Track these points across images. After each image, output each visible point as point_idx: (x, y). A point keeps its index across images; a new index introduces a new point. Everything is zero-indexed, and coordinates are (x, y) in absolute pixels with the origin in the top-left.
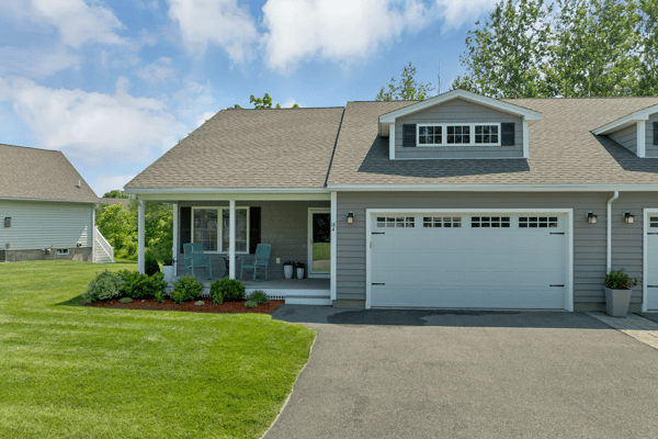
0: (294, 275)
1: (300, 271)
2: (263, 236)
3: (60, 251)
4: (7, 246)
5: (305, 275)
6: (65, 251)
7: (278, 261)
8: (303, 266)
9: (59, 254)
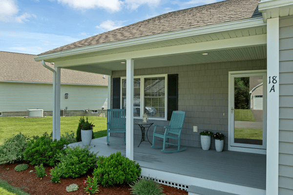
0: (212, 147)
1: (218, 144)
2: (180, 103)
3: (93, 111)
4: (67, 108)
5: (225, 148)
6: (96, 111)
7: (195, 129)
8: (222, 137)
9: (93, 113)
